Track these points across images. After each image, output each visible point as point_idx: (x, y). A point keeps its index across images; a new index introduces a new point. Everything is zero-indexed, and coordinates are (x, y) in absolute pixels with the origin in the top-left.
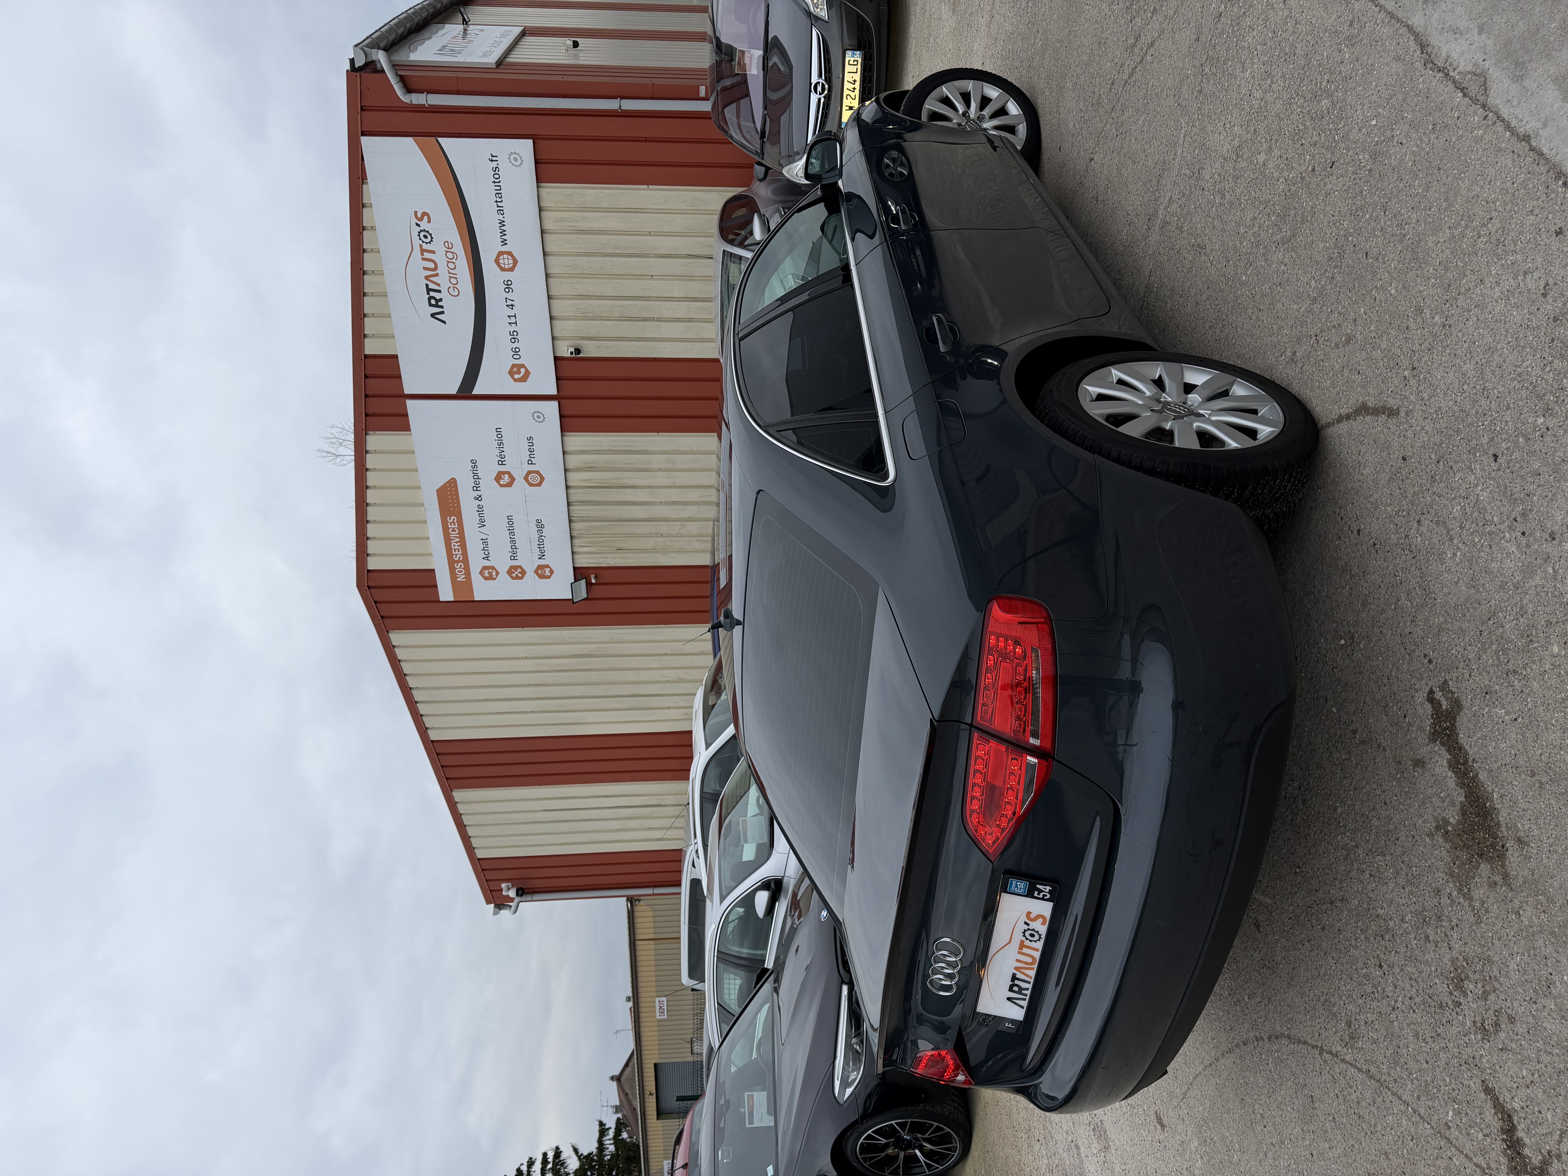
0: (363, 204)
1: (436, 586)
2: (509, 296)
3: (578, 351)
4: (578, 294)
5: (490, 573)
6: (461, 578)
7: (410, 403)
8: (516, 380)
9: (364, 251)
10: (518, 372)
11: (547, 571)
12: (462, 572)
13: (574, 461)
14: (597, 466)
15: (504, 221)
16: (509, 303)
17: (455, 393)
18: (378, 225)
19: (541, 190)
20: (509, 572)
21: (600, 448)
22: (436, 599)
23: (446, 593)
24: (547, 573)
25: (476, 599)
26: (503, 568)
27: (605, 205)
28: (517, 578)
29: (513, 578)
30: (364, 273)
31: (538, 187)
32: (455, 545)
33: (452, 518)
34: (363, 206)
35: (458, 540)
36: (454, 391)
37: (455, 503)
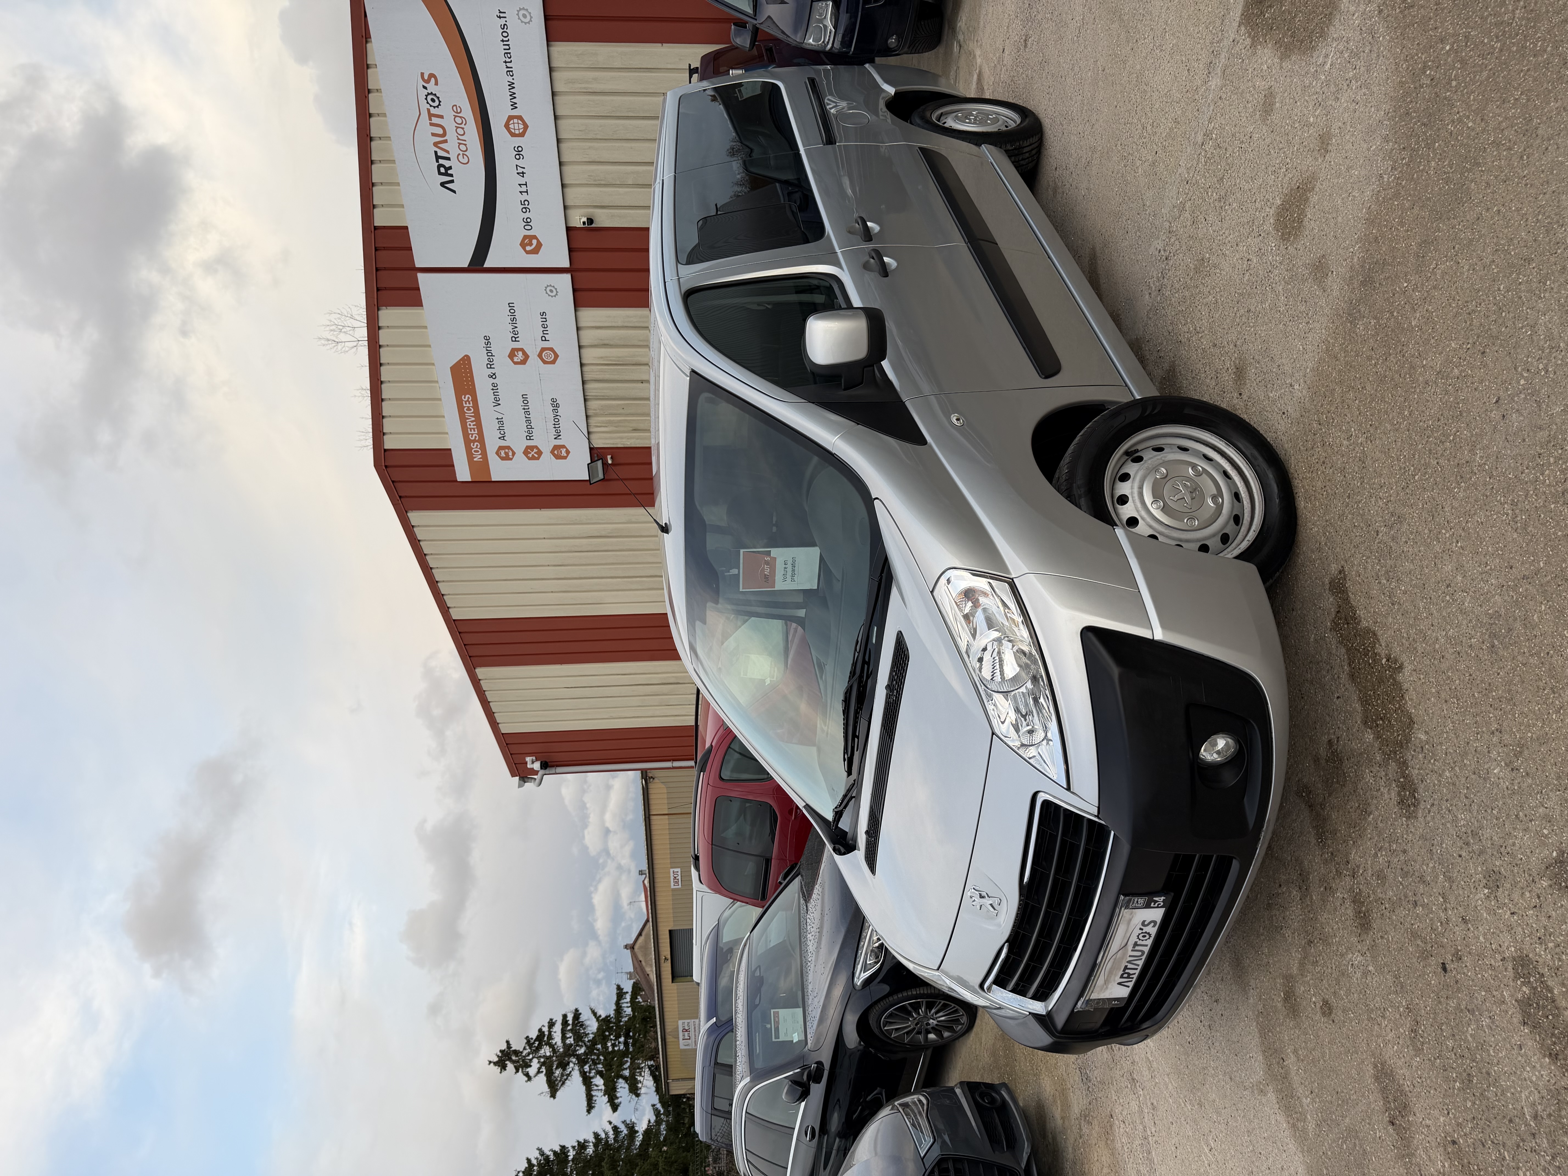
0: (367, 65)
1: (453, 466)
2: (520, 163)
3: (590, 221)
4: (590, 160)
5: (506, 453)
6: (478, 458)
7: (421, 276)
8: (528, 252)
9: (370, 115)
10: (532, 244)
11: (563, 451)
12: (477, 451)
13: (588, 337)
14: (611, 343)
15: (513, 84)
16: (520, 170)
17: (466, 266)
18: (382, 87)
19: (552, 49)
20: (526, 453)
21: (614, 324)
22: (454, 479)
23: (463, 473)
24: (564, 453)
25: (493, 480)
26: (519, 449)
27: (617, 64)
28: (533, 458)
29: (529, 459)
30: (371, 139)
31: (548, 45)
32: (471, 425)
33: (467, 396)
34: (368, 67)
35: (473, 419)
36: (466, 265)
37: (470, 381)
